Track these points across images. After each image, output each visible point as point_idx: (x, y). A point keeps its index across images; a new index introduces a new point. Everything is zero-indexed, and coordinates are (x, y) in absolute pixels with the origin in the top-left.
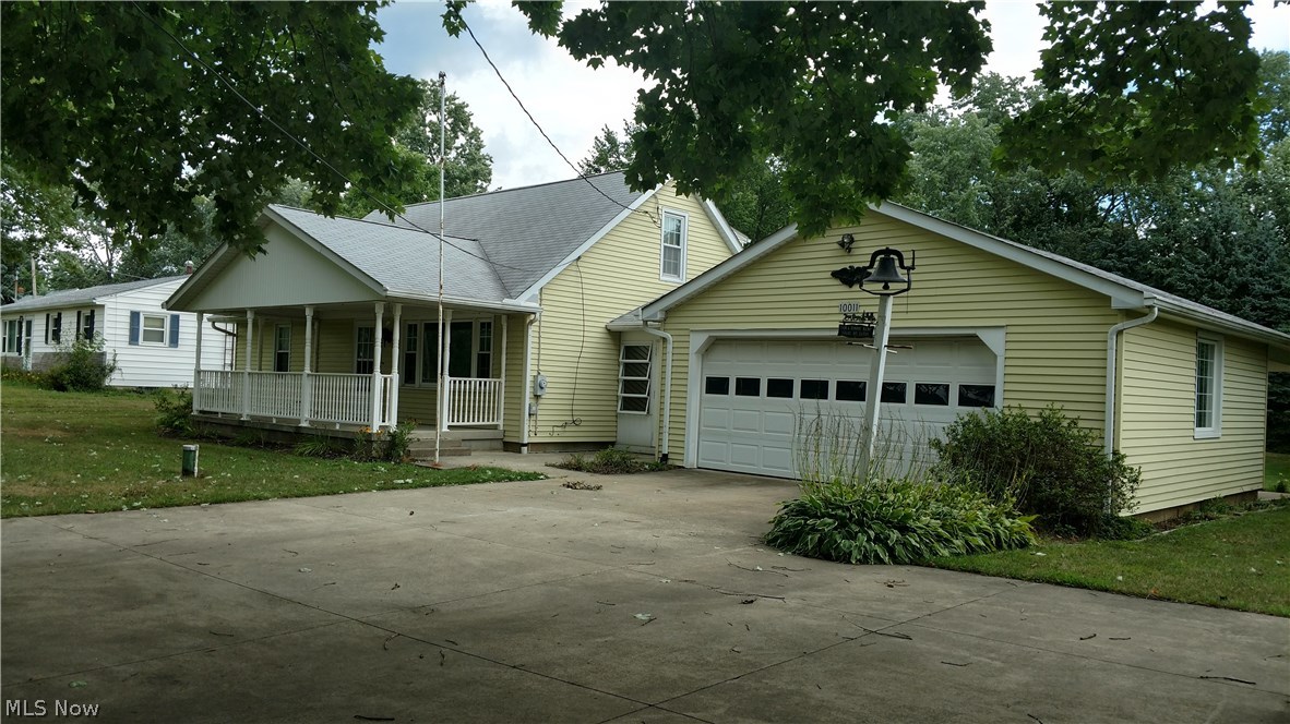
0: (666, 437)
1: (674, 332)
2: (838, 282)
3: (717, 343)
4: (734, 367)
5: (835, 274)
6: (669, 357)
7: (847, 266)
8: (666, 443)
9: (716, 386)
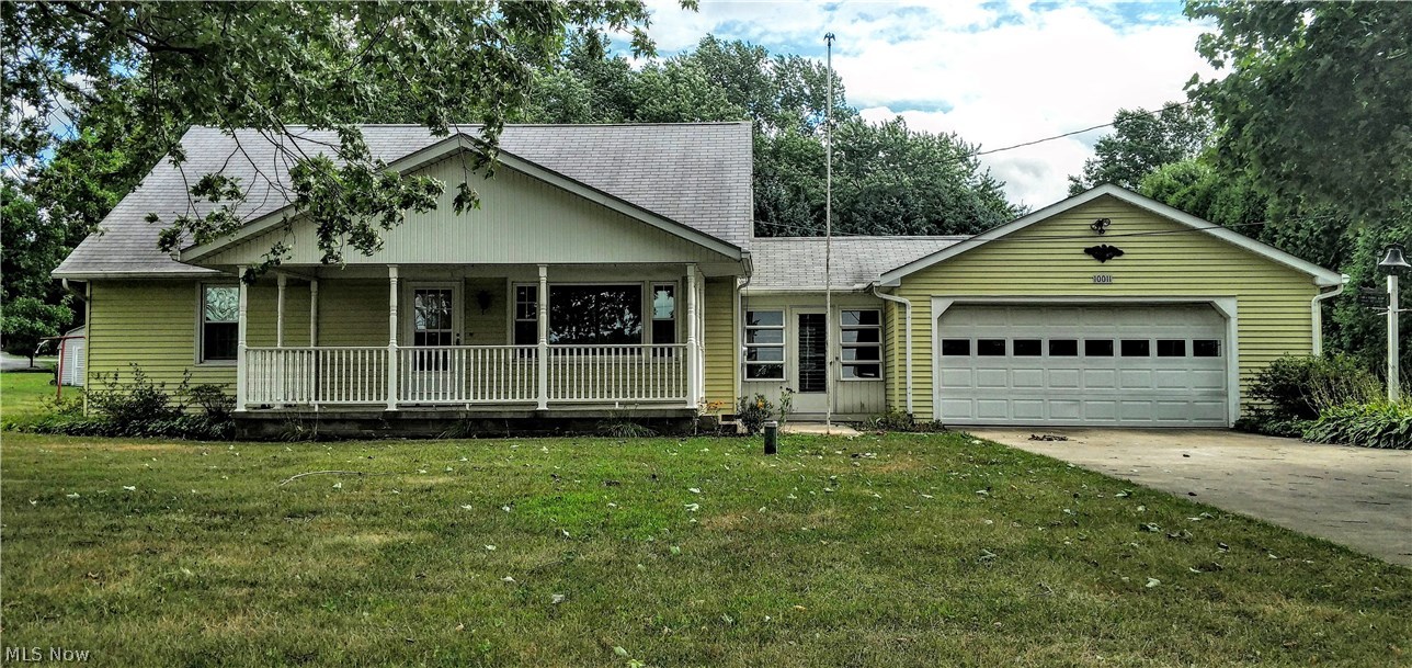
0: (910, 398)
1: (911, 298)
2: (1091, 257)
3: (957, 307)
4: (975, 330)
5: (1088, 251)
6: (909, 322)
7: (1100, 245)
8: (910, 404)
9: (955, 348)
